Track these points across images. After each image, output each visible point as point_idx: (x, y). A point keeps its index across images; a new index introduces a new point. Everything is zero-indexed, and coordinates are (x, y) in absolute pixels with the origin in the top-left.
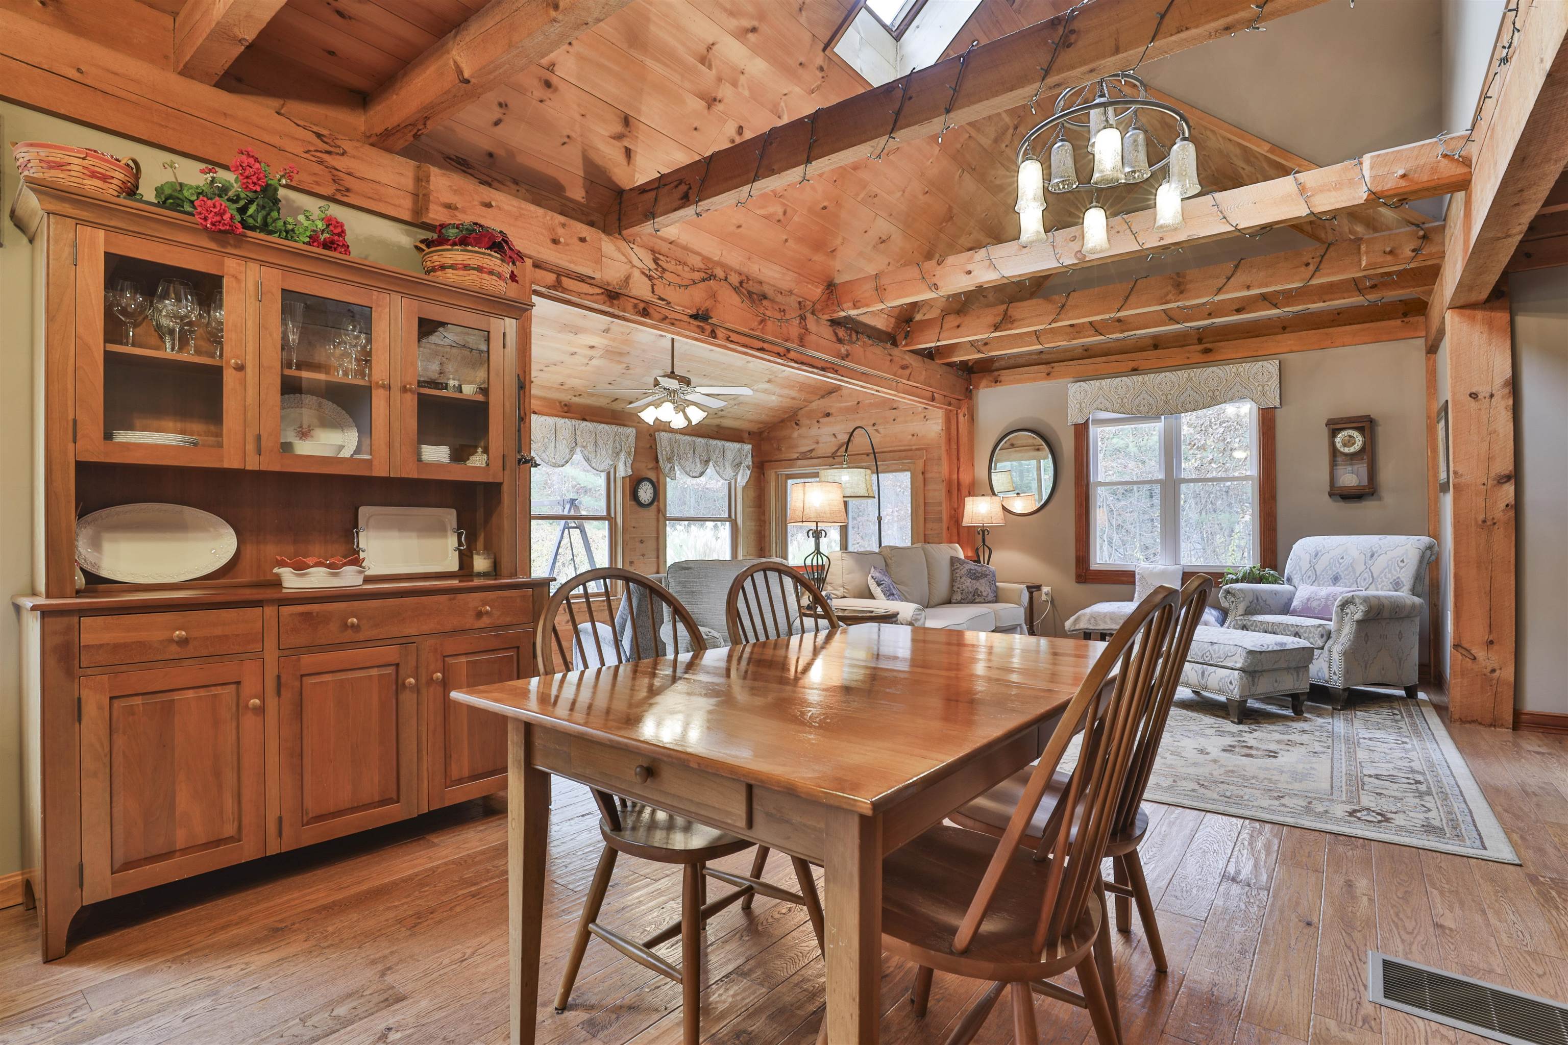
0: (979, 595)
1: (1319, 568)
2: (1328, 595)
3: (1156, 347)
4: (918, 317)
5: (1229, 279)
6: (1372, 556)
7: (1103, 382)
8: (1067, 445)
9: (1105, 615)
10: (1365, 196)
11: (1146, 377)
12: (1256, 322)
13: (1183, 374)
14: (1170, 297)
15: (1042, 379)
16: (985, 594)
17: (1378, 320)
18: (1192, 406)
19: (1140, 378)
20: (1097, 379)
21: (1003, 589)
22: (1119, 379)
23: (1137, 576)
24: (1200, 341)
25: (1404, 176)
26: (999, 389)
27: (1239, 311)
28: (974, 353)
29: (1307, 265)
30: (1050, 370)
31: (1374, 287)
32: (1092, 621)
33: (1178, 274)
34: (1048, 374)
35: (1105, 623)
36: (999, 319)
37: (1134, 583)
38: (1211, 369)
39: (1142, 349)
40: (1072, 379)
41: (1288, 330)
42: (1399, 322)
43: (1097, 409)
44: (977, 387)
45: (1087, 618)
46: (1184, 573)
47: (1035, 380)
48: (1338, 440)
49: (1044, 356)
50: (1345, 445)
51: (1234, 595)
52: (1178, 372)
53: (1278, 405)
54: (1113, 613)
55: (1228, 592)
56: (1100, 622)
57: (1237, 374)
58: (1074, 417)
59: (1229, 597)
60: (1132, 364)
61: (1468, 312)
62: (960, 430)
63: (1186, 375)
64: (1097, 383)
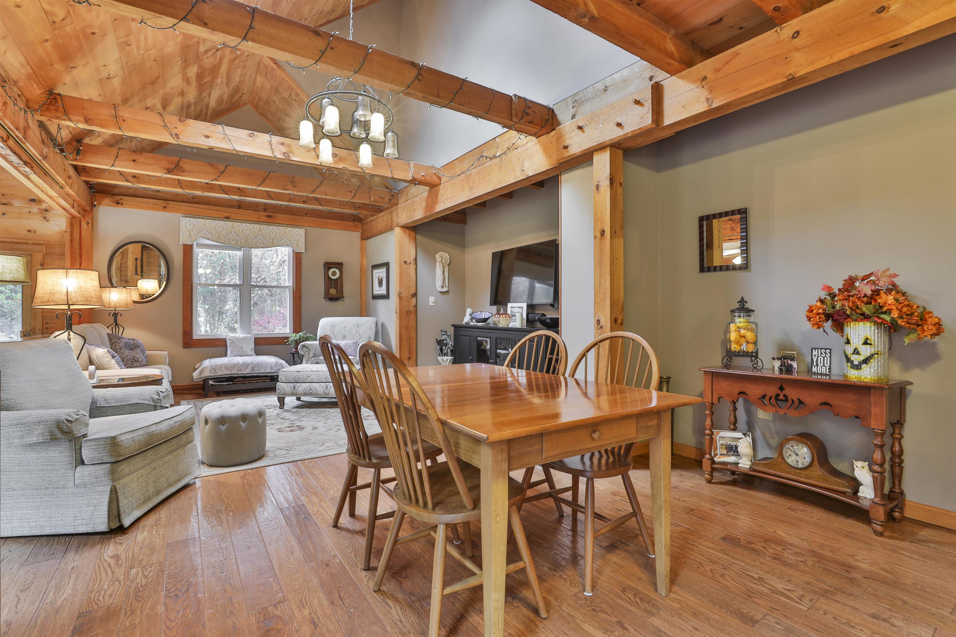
0: (136, 361)
1: (335, 332)
2: (346, 344)
3: (239, 207)
4: (87, 141)
5: (318, 187)
6: (358, 326)
7: (207, 221)
8: (177, 258)
9: (221, 366)
10: (411, 178)
11: (235, 224)
12: (293, 207)
13: (256, 227)
14: (288, 187)
15: (159, 210)
16: (140, 360)
17: (344, 221)
18: (261, 245)
19: (231, 223)
20: (202, 219)
21: (151, 356)
22: (218, 221)
23: (228, 342)
24: (265, 210)
25: (423, 176)
26: (120, 209)
27: (304, 202)
28: (122, 181)
29: (351, 192)
30: (167, 205)
31: (359, 207)
32: (213, 371)
33: (293, 176)
34: (164, 208)
35: (222, 371)
36: (172, 166)
37: (226, 346)
38: (245, 224)
39: (232, 206)
40: (182, 215)
41: (308, 215)
42: (352, 223)
43: (202, 237)
44: (99, 204)
45: (209, 369)
46: (255, 338)
47: (153, 209)
48: (330, 272)
49: (159, 194)
50: (332, 275)
51: (307, 348)
52: (254, 225)
53: (303, 251)
54: (226, 364)
55: (304, 346)
56: (218, 371)
57: (285, 233)
58: (184, 239)
59: (304, 349)
60: (227, 215)
61: (404, 229)
62: (83, 234)
63: (258, 227)
64: (202, 221)
